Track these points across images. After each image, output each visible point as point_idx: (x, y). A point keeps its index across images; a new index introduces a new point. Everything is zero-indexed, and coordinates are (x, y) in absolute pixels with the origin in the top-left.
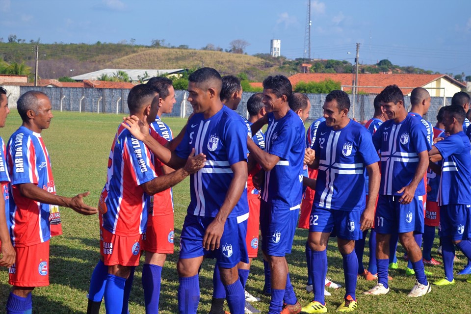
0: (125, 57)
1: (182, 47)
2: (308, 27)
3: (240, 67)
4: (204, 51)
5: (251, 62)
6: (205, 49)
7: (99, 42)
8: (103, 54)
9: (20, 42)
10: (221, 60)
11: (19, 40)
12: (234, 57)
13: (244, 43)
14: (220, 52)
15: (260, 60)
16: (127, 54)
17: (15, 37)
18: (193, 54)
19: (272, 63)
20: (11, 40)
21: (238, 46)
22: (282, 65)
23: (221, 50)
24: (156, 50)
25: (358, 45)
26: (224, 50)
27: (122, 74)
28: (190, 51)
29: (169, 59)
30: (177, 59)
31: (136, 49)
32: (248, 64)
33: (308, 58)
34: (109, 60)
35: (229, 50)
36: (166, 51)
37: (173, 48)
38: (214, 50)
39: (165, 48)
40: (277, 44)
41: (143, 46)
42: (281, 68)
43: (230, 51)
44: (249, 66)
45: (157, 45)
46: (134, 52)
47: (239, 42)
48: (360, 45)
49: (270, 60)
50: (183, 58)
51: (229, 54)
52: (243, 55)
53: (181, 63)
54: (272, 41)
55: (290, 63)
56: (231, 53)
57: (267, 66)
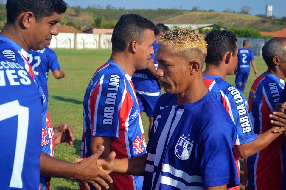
0: (176, 17)
1: (211, 11)
3: (247, 23)
4: (224, 13)
5: (254, 19)
6: (225, 12)
8: (162, 15)
9: (113, 9)
10: (235, 18)
11: (113, 8)
12: (243, 17)
13: (249, 8)
14: (234, 14)
15: (259, 18)
16: (177, 15)
17: (110, 6)
18: (217, 15)
19: (267, 20)
20: (108, 8)
21: (245, 10)
22: (273, 21)
23: (235, 12)
24: (195, 13)
26: (236, 13)
27: (176, 27)
28: (216, 13)
29: (203, 18)
30: (208, 18)
31: (182, 12)
32: (252, 21)
34: (166, 19)
35: (240, 12)
36: (201, 13)
37: (205, 11)
38: (230, 12)
39: (200, 11)
40: (270, 8)
41: (186, 11)
42: (273, 23)
43: (241, 13)
44: (252, 22)
45: (195, 10)
46: (181, 14)
47: (246, 7)
49: (266, 18)
50: (211, 17)
51: (239, 15)
52: (248, 15)
53: (210, 21)
54: (267, 7)
55: (278, 20)
56: (241, 14)
57: (264, 22)
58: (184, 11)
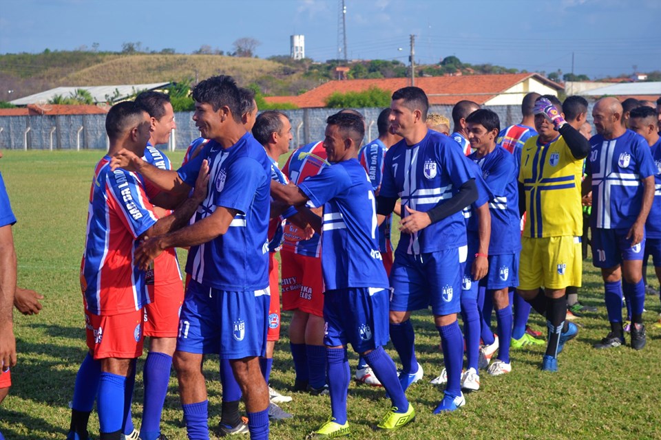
0: (86, 70)
1: (166, 52)
2: (342, 15)
3: (249, 77)
4: (196, 56)
5: (264, 68)
6: (198, 53)
7: (47, 51)
8: (54, 66)
10: (221, 67)
12: (239, 62)
13: (253, 42)
14: (219, 57)
15: (277, 65)
16: (88, 65)
18: (182, 61)
19: (293, 68)
21: (244, 47)
22: (307, 71)
23: (221, 53)
24: (129, 58)
25: (412, 38)
26: (225, 54)
27: (82, 93)
28: (178, 57)
29: (149, 70)
30: (160, 69)
31: (100, 57)
32: (261, 71)
33: (343, 59)
34: (63, 75)
35: (232, 53)
36: (144, 57)
37: (153, 53)
38: (211, 54)
39: (142, 54)
40: (300, 41)
41: (110, 53)
42: (307, 74)
43: (234, 54)
44: (261, 75)
45: (130, 50)
46: (98, 61)
47: (245, 40)
48: (415, 38)
49: (291, 65)
50: (169, 67)
51: (232, 58)
52: (253, 59)
53: (166, 74)
54: (292, 38)
55: (319, 67)
56: (236, 57)
57: (287, 72)
58: (103, 54)
